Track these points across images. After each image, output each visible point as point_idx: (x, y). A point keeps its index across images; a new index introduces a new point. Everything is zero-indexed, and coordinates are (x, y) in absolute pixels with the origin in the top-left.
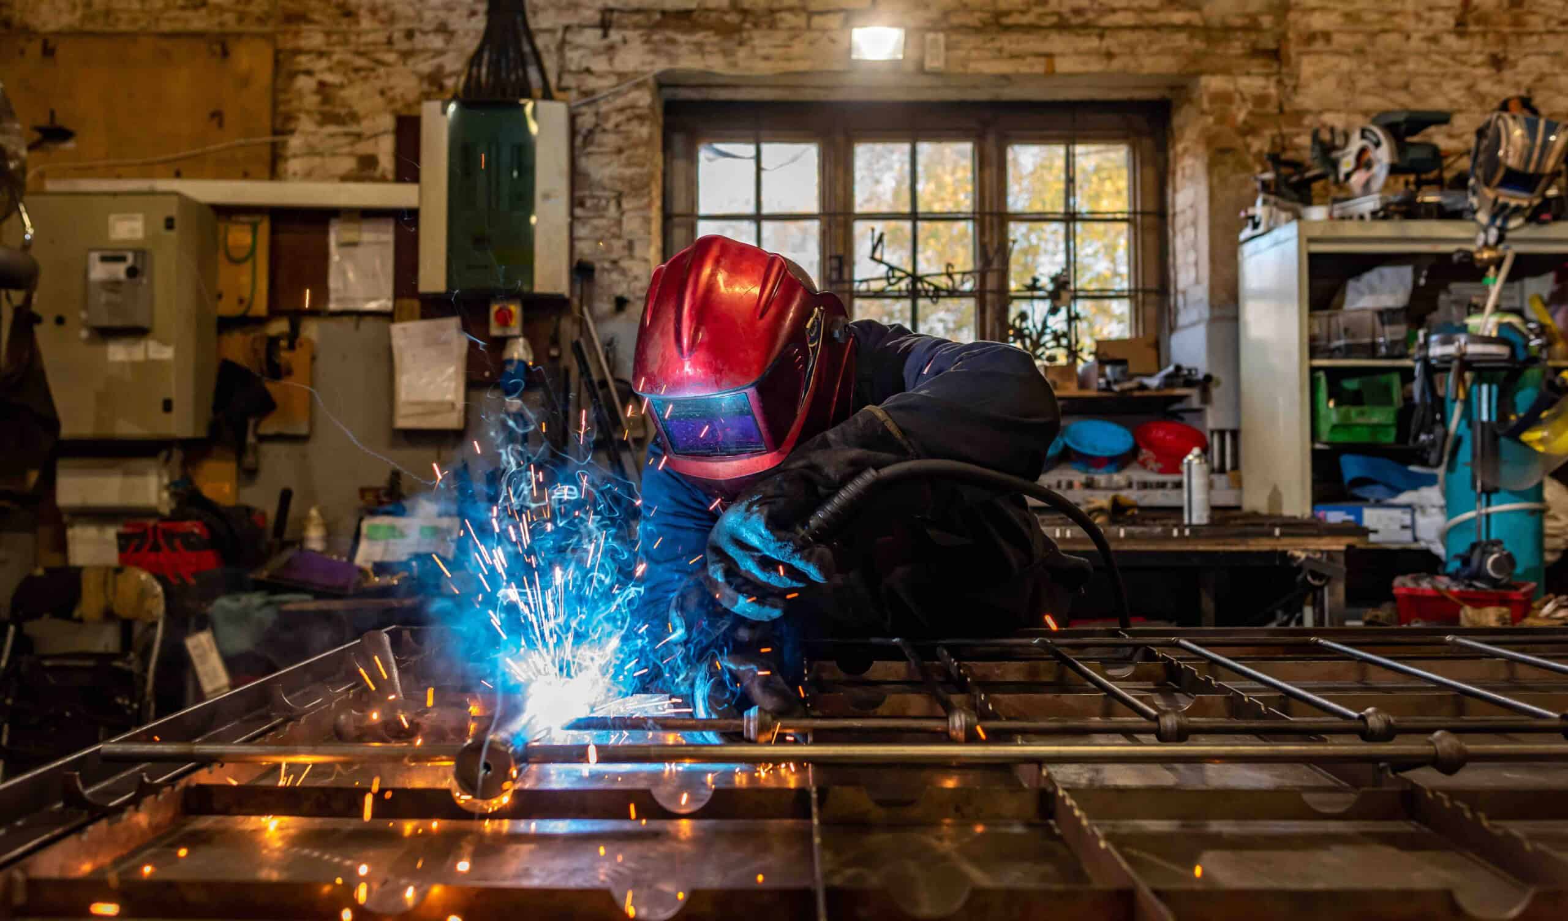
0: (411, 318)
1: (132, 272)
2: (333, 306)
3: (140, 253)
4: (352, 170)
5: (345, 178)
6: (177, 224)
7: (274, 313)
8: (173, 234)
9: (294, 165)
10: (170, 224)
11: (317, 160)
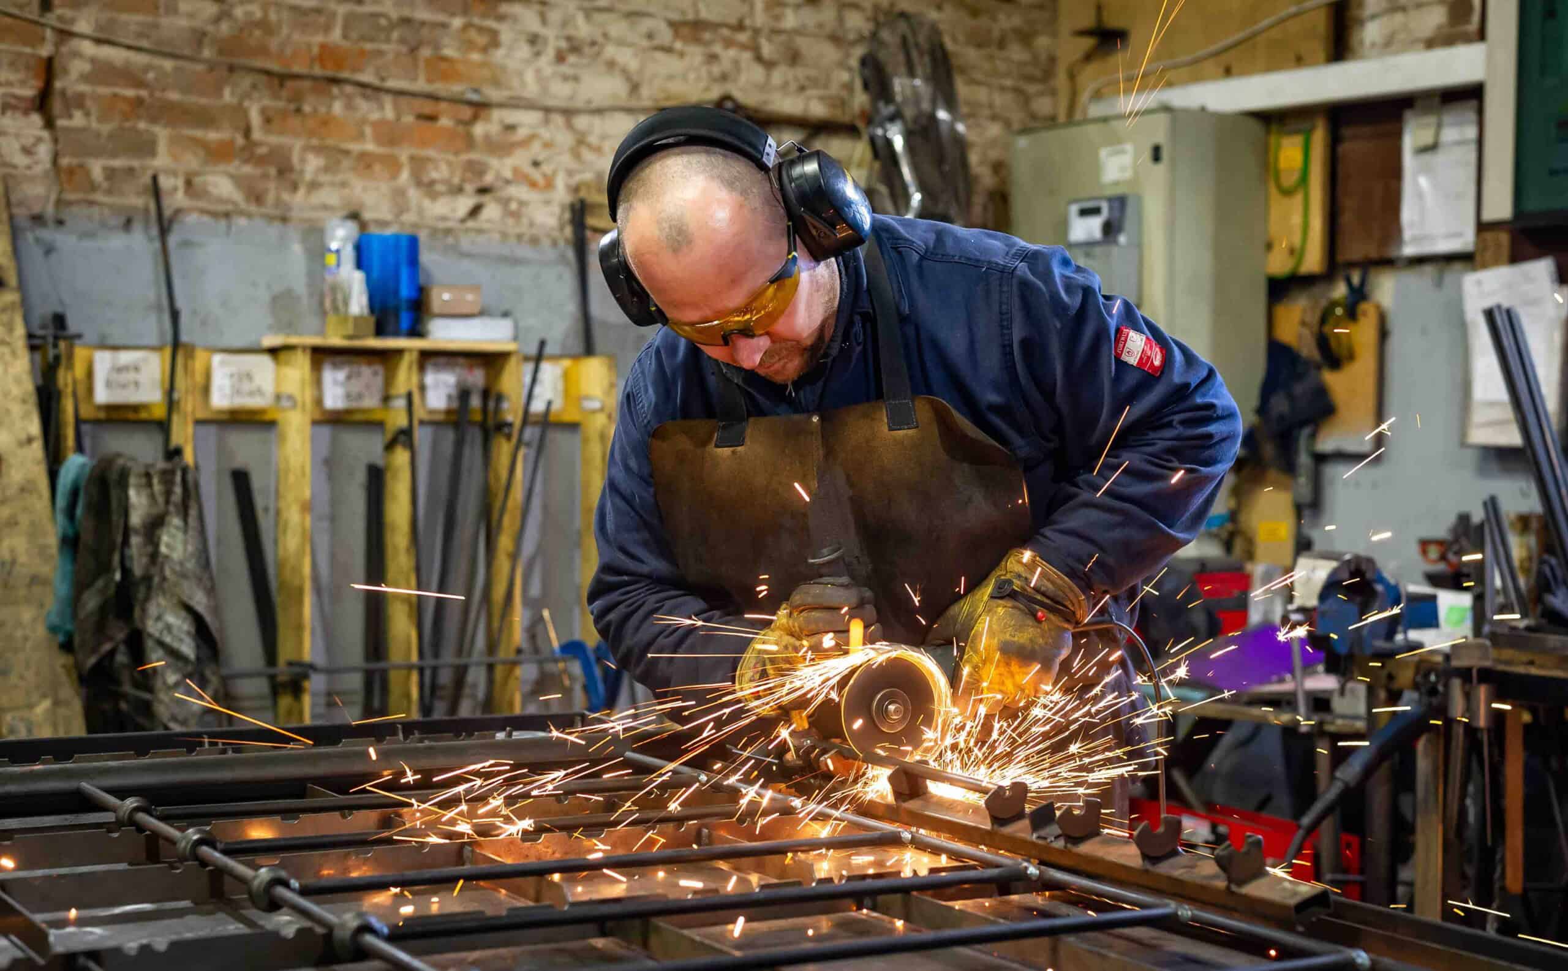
0: (1496, 262)
1: (1110, 229)
2: (1409, 250)
3: (1120, 202)
4: (1440, 27)
5: (1430, 44)
6: (1165, 154)
7: (1333, 267)
8: (1161, 169)
9: (1371, 32)
10: (1156, 154)
11: (1399, 18)
